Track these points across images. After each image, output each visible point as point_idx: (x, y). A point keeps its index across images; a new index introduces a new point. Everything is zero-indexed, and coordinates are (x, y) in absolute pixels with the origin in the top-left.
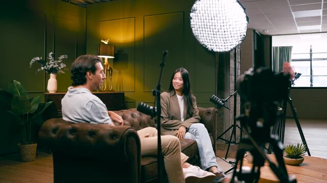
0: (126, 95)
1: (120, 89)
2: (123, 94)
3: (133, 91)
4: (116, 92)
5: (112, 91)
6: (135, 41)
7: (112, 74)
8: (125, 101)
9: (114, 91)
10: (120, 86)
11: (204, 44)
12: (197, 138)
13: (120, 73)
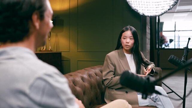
0: (63, 54)
1: (57, 49)
2: (60, 54)
3: (69, 51)
4: (54, 52)
5: (51, 50)
6: (70, 9)
7: (50, 36)
8: (62, 59)
9: (52, 51)
10: (57, 47)
11: (135, 9)
12: (158, 104)
13: (57, 35)
